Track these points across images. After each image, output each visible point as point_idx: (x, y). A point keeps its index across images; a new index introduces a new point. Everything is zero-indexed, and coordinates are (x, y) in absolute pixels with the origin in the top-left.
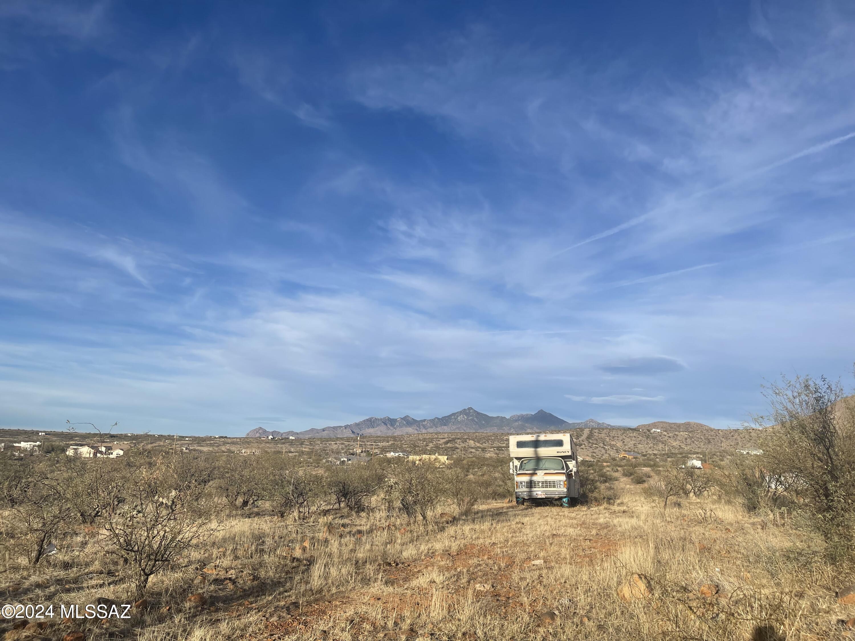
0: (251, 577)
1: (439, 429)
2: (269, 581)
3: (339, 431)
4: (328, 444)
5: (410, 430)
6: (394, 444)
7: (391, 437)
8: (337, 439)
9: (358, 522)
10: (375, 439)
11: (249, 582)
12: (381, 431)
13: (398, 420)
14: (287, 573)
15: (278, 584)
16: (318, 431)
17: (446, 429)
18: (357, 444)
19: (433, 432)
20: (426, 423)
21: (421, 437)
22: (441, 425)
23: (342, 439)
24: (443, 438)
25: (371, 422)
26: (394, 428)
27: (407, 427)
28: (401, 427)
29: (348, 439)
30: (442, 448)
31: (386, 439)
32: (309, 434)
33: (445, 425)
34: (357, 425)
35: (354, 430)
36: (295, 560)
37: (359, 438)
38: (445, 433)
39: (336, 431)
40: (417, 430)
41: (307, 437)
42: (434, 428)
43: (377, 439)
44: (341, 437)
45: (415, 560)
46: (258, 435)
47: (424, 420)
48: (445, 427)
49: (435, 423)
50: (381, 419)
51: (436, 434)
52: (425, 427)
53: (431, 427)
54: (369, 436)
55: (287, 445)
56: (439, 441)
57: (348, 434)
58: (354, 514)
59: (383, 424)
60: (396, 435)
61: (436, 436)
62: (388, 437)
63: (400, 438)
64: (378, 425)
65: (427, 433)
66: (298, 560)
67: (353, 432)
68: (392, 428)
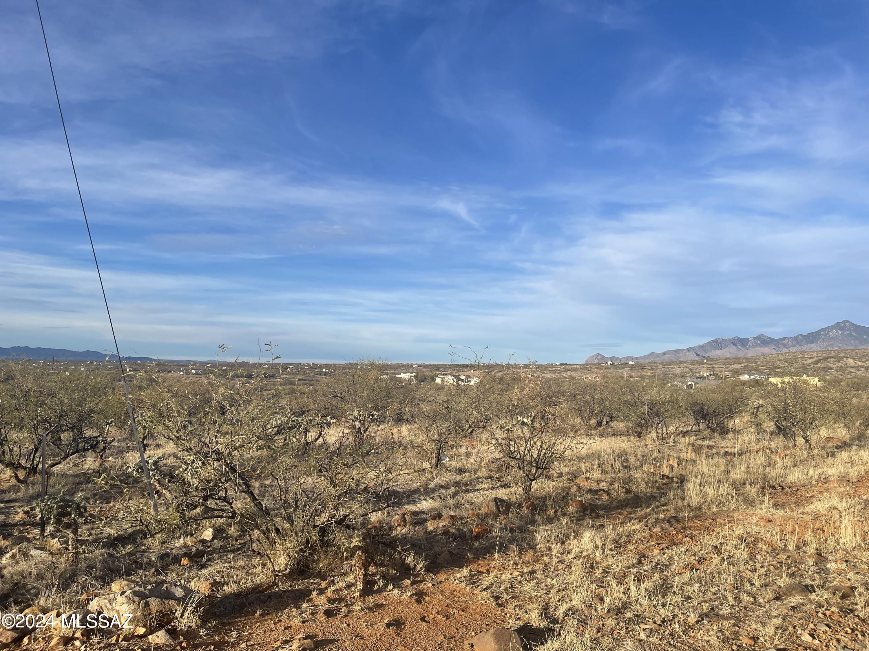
0: (624, 490)
1: (804, 348)
2: (642, 495)
3: (681, 354)
4: (670, 369)
5: (766, 350)
6: (747, 366)
7: (744, 358)
8: (681, 362)
9: (724, 444)
10: (724, 361)
11: (623, 495)
12: (730, 353)
13: (750, 339)
14: (658, 488)
15: (653, 498)
16: (658, 355)
17: (814, 347)
18: (703, 367)
19: (796, 351)
20: (786, 341)
21: (780, 357)
22: (807, 343)
23: (685, 362)
24: (811, 358)
25: (717, 344)
26: (746, 349)
27: (762, 347)
28: (754, 347)
29: (693, 363)
30: (811, 368)
31: (737, 360)
32: (649, 359)
33: (812, 342)
34: (701, 347)
35: (698, 353)
36: (665, 477)
37: (705, 361)
38: (813, 352)
39: (678, 355)
40: (775, 349)
41: (647, 361)
42: (798, 346)
43: (727, 361)
44: (685, 360)
45: (804, 485)
46: (596, 361)
47: (784, 339)
48: (813, 345)
49: (798, 341)
50: (729, 340)
51: (801, 353)
52: (785, 345)
53: (794, 346)
54: (717, 359)
55: (627, 370)
56: (806, 360)
57: (692, 356)
58: (718, 436)
59: (731, 345)
60: (749, 356)
61: (801, 355)
62: (739, 358)
63: (756, 359)
64: (726, 346)
65: (788, 353)
66: (668, 477)
67: (698, 355)
68: (743, 349)
